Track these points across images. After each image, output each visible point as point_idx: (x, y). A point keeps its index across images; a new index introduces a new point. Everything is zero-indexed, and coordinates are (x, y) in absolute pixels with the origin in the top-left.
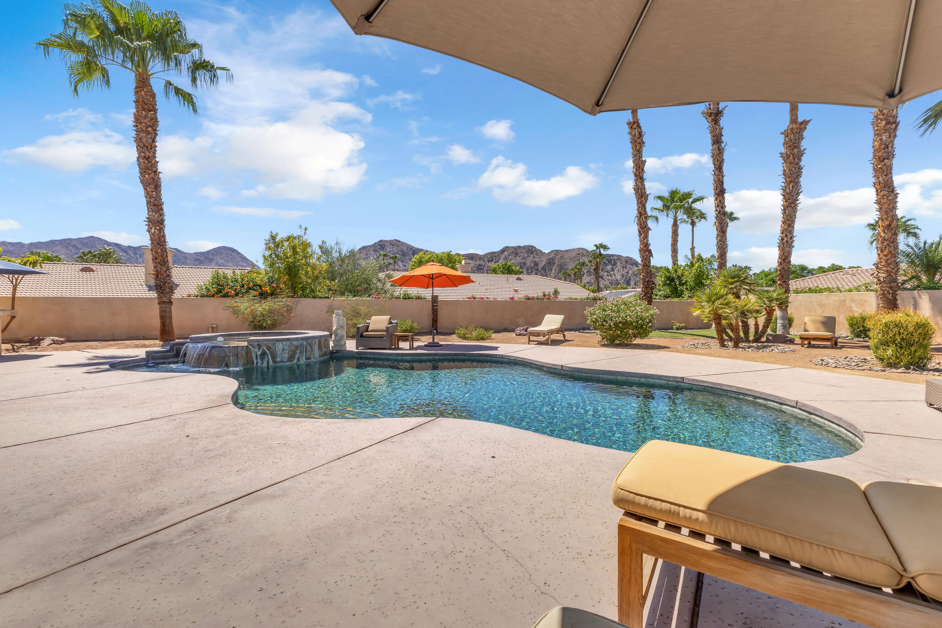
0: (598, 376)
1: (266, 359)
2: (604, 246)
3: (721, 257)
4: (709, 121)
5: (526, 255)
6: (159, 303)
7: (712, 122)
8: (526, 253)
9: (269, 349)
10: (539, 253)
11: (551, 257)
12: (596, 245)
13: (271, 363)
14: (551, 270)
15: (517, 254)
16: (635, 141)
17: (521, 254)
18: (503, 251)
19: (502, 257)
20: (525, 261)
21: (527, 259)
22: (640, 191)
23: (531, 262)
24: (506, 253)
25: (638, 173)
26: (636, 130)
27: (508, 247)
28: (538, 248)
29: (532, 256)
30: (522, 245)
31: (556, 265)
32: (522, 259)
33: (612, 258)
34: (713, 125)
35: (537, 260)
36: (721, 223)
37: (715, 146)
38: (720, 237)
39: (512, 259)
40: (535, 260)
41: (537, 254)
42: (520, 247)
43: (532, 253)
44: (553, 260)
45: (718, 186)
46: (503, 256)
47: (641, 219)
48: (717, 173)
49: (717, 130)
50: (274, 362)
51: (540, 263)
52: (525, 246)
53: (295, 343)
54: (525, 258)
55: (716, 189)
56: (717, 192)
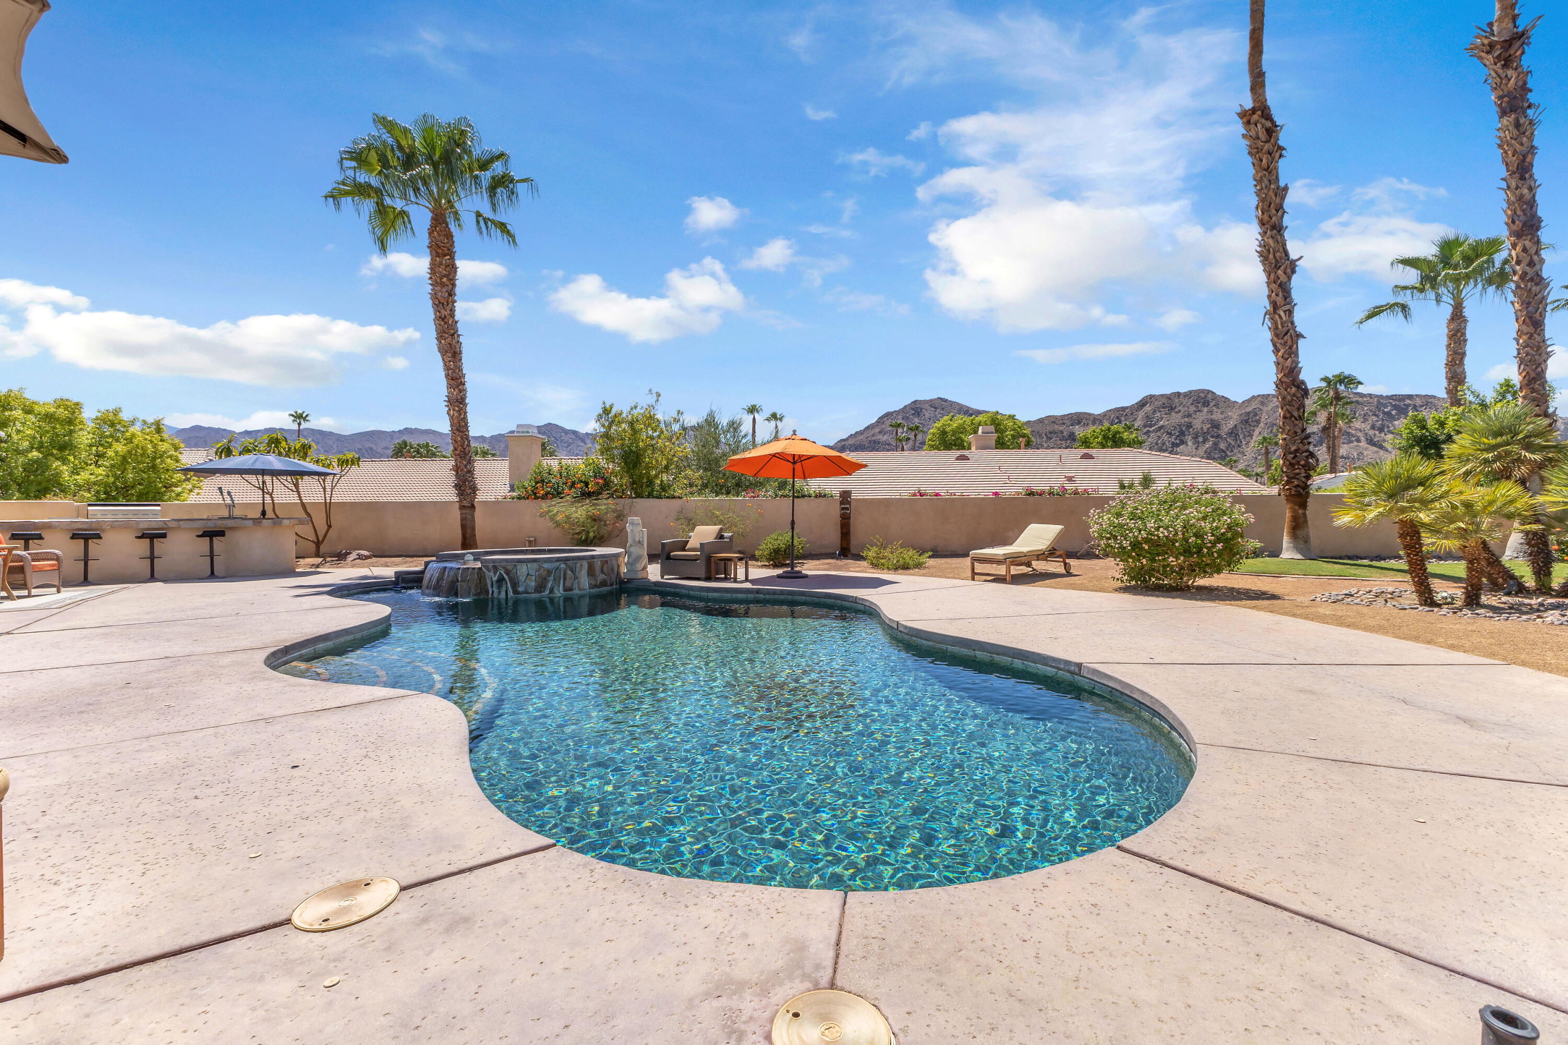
0: (944, 647)
1: (504, 588)
2: (1345, 378)
3: (1527, 385)
4: (1488, 63)
5: (1192, 409)
6: (460, 509)
7: (1496, 64)
8: (1192, 404)
9: (507, 574)
10: (1221, 404)
11: (1249, 409)
12: (1325, 379)
13: (511, 594)
14: (1251, 436)
15: (1172, 409)
16: (1259, 150)
17: (1180, 408)
18: (1142, 404)
19: (1140, 416)
20: (1190, 420)
21: (1194, 416)
22: (1271, 256)
23: (1203, 422)
24: (1148, 408)
25: (1266, 218)
26: (1259, 126)
27: (1151, 397)
28: (1219, 392)
29: (1206, 409)
30: (1183, 390)
31: (1262, 425)
32: (1184, 417)
33: (1408, 402)
34: (1500, 71)
35: (1217, 416)
36: (1529, 304)
37: (1505, 121)
38: (1525, 337)
39: (1162, 419)
40: (1213, 417)
41: (1217, 405)
42: (1178, 394)
43: (1206, 404)
44: (1256, 415)
45: (1519, 212)
46: (1141, 414)
47: (1277, 317)
48: (1513, 184)
49: (1509, 80)
50: (516, 592)
51: (1223, 422)
52: (1191, 392)
53: (546, 566)
54: (1189, 416)
55: (1513, 222)
56: (1514, 228)
